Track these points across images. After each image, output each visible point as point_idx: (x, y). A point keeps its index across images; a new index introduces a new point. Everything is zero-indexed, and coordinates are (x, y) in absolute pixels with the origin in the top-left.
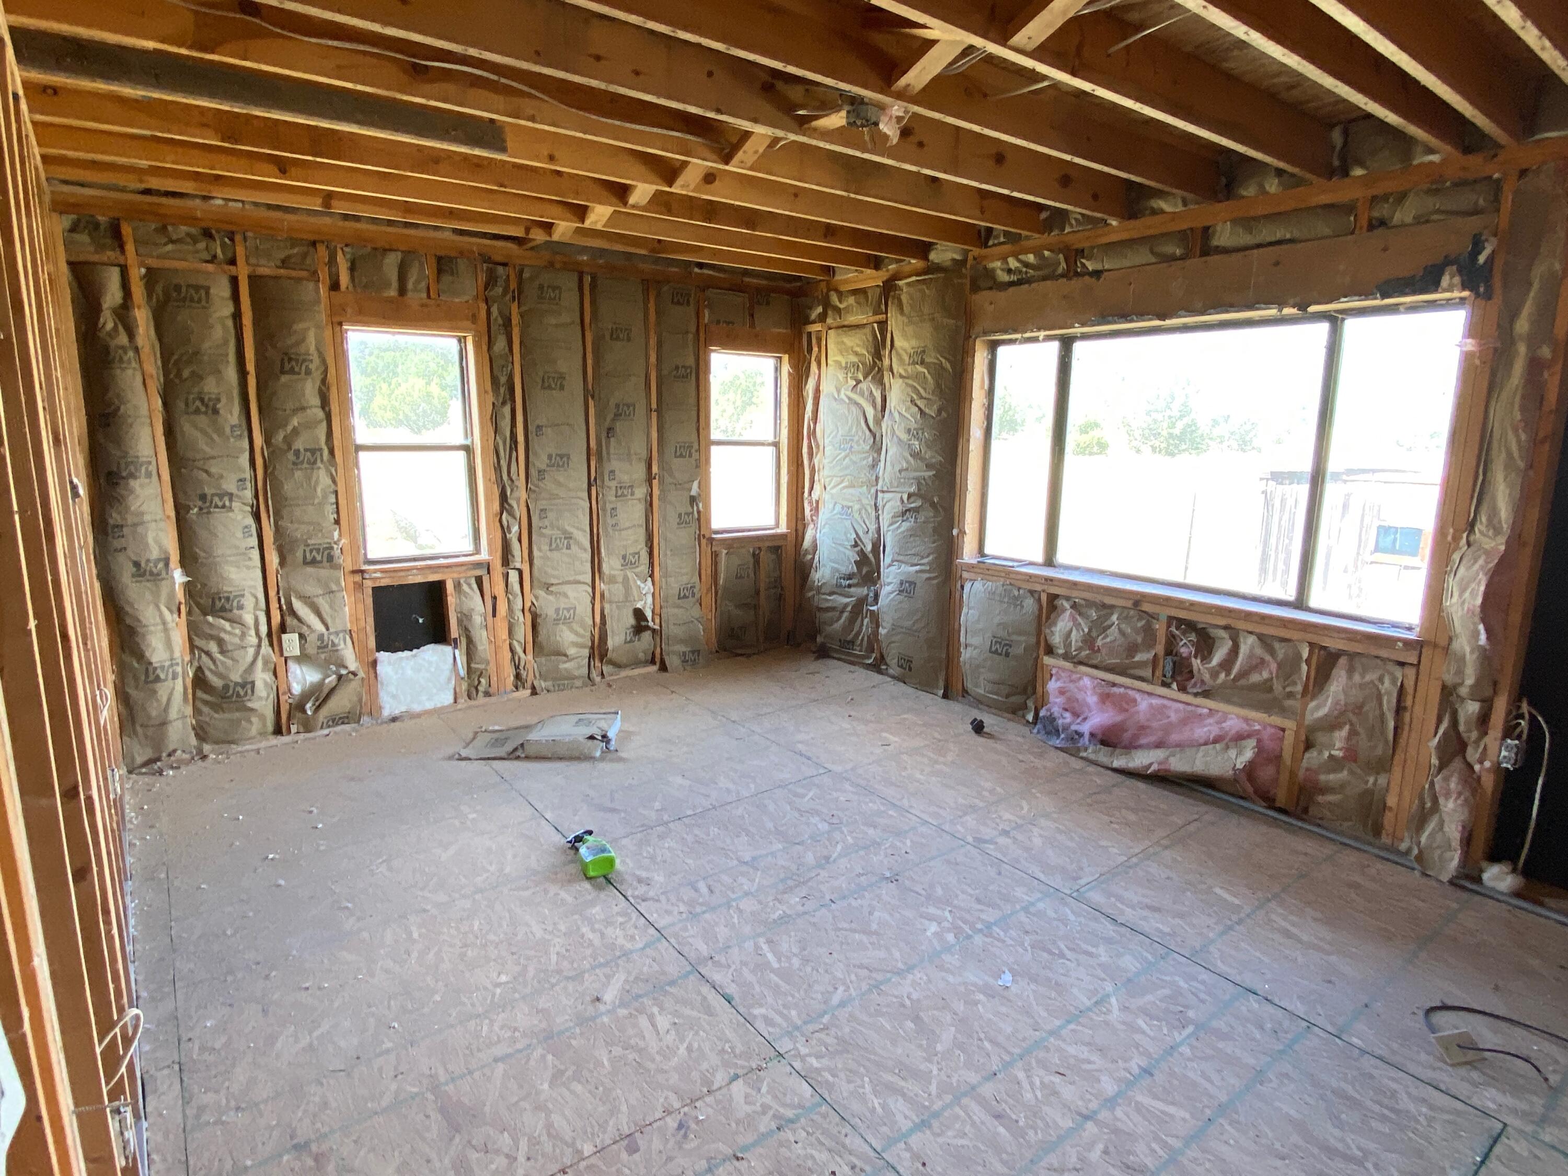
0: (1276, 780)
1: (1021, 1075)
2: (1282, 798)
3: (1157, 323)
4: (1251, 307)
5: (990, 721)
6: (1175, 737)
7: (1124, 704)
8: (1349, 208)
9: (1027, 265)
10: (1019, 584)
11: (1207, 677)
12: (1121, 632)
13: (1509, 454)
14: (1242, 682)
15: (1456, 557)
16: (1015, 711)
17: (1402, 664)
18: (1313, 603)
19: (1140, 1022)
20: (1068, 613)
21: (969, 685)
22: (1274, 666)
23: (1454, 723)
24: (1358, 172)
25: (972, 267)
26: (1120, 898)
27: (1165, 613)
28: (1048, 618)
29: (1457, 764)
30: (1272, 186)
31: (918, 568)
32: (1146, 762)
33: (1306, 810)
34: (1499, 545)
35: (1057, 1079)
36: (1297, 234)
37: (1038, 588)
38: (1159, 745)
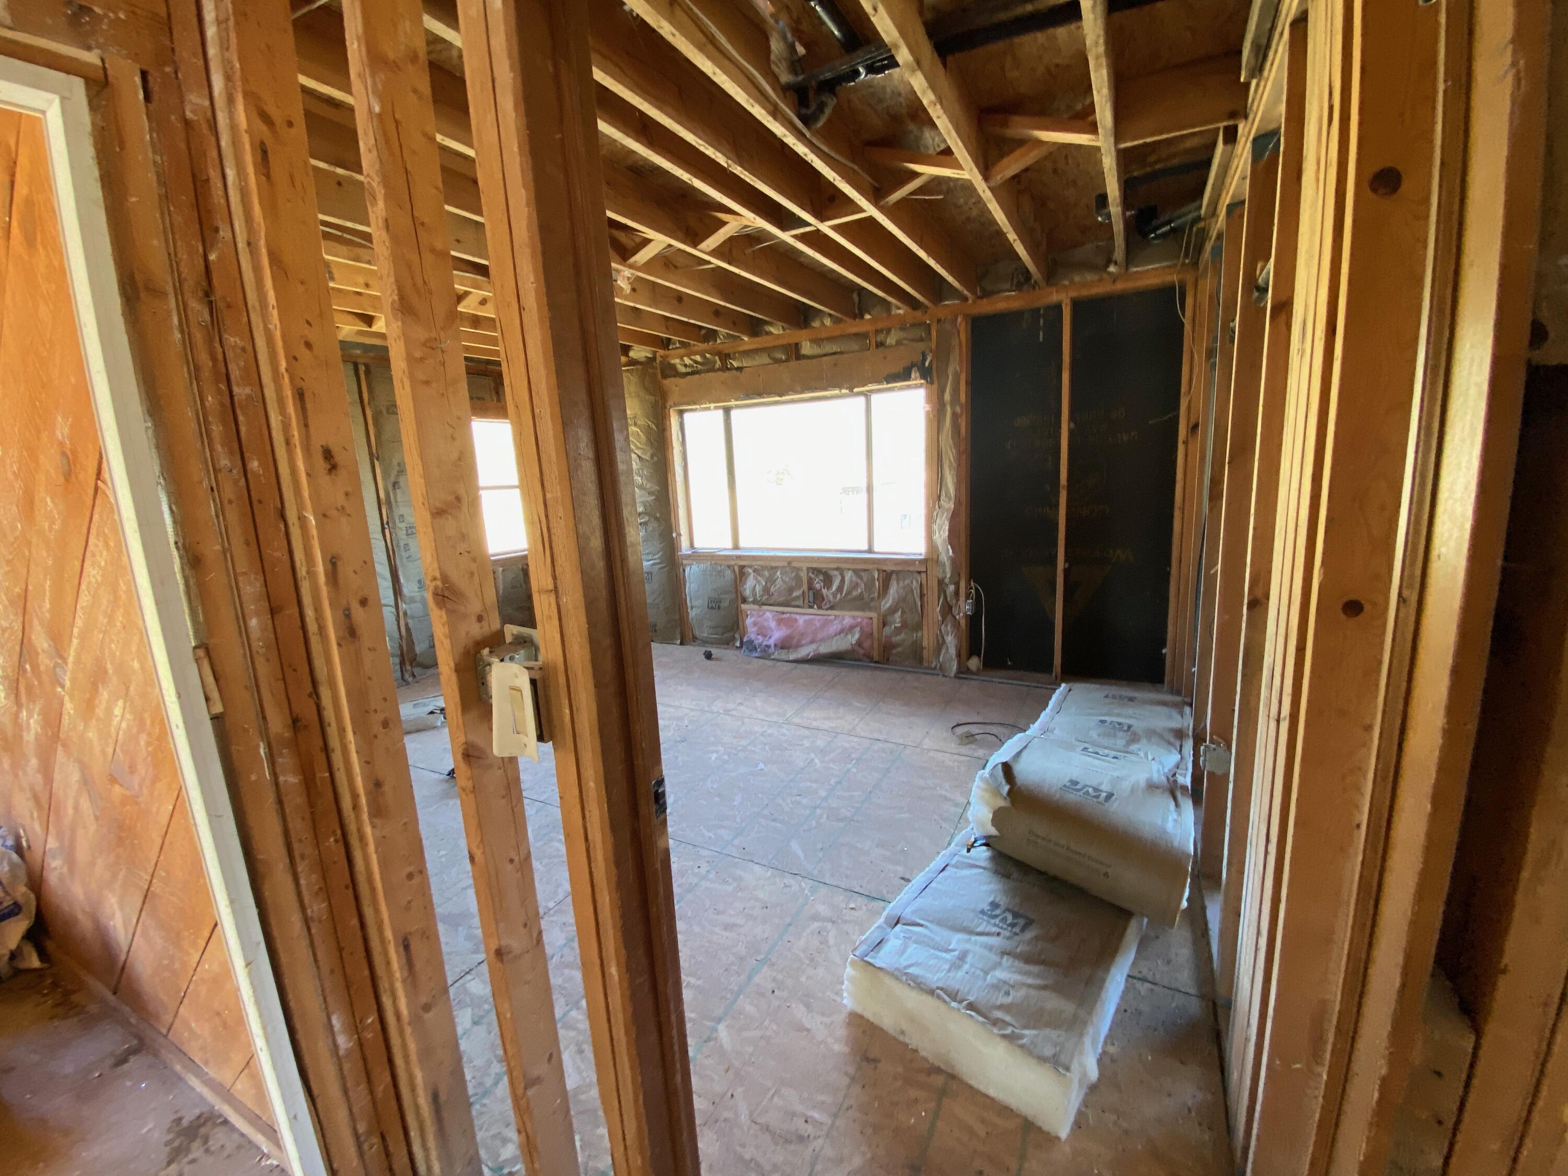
0: (872, 647)
1: (781, 802)
2: (876, 658)
3: (778, 398)
4: (825, 389)
5: (715, 651)
6: (820, 636)
7: (790, 623)
8: (863, 336)
9: (696, 362)
10: (720, 562)
11: (831, 598)
12: (783, 580)
13: (950, 461)
14: (849, 597)
15: (935, 514)
16: (727, 642)
17: (919, 572)
18: (876, 549)
19: (831, 765)
20: (752, 576)
21: (697, 633)
22: (863, 586)
23: (945, 597)
24: (868, 317)
25: (661, 362)
26: (808, 718)
27: (805, 566)
28: (741, 580)
29: (949, 618)
30: (828, 322)
31: (651, 562)
32: (807, 653)
33: (888, 659)
34: (951, 505)
35: (798, 798)
36: (843, 349)
37: (732, 563)
38: (812, 642)
